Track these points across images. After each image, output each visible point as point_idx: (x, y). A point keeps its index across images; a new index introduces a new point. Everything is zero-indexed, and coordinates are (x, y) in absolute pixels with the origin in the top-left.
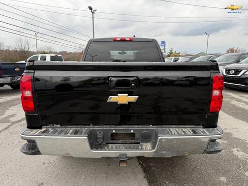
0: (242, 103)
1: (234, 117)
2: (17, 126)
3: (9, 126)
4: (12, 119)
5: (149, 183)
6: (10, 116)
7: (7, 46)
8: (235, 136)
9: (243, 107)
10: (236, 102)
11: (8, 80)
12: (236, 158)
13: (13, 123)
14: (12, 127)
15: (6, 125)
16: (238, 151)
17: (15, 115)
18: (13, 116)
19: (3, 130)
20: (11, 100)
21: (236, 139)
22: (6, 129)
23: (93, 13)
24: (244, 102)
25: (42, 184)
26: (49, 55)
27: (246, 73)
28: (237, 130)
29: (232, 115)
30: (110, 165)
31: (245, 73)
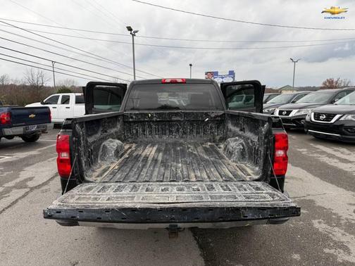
0: (336, 160)
1: (321, 179)
2: (38, 193)
3: (27, 193)
4: (30, 184)
5: (206, 261)
6: (26, 180)
7: (12, 80)
8: (319, 204)
9: (336, 165)
10: (327, 158)
11: (20, 130)
12: (316, 232)
13: (32, 189)
14: (31, 194)
15: (23, 191)
16: (320, 223)
17: (33, 178)
18: (31, 179)
19: (20, 198)
20: (25, 158)
21: (320, 207)
22: (24, 196)
23: (133, 35)
24: (338, 158)
25: (77, 263)
26: (73, 94)
27: (342, 119)
28: (322, 196)
29: (318, 177)
30: (158, 240)
31: (340, 118)
